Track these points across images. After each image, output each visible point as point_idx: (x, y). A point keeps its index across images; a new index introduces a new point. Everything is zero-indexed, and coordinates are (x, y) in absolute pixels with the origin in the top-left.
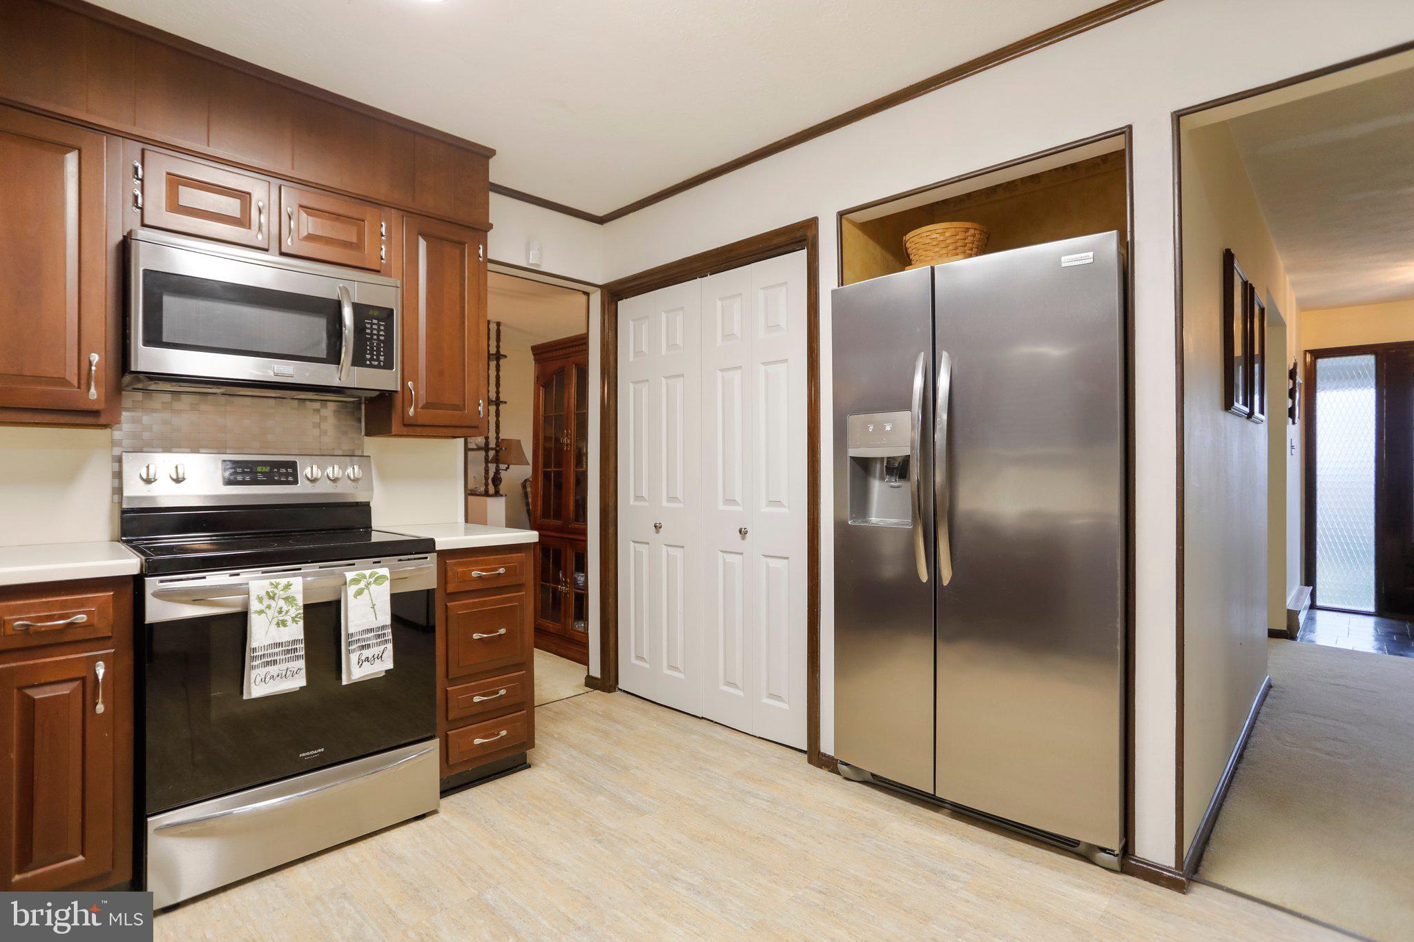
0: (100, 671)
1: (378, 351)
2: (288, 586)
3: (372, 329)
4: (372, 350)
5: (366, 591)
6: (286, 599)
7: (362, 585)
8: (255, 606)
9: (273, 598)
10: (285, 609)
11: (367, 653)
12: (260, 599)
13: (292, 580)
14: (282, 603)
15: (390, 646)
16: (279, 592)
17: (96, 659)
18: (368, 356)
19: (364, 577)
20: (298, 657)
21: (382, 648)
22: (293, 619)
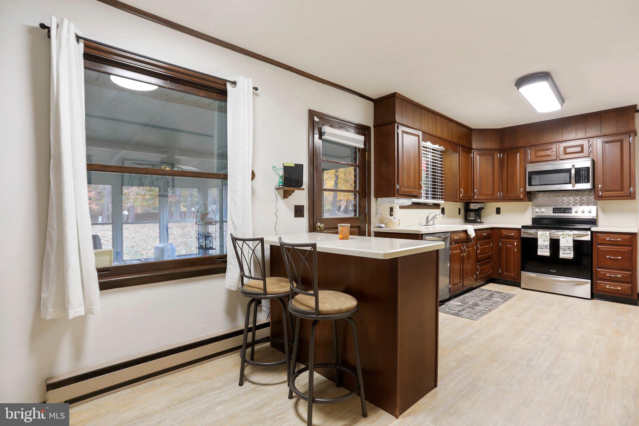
0: (515, 244)
1: (585, 179)
2: (546, 234)
3: (582, 173)
4: (582, 180)
5: (565, 238)
6: (545, 236)
7: (564, 236)
8: (539, 236)
9: (543, 235)
10: (545, 238)
11: (565, 252)
12: (540, 236)
13: (547, 232)
14: (544, 237)
15: (572, 252)
16: (544, 234)
17: (515, 242)
18: (581, 181)
19: (565, 234)
20: (548, 249)
21: (570, 252)
22: (547, 241)
